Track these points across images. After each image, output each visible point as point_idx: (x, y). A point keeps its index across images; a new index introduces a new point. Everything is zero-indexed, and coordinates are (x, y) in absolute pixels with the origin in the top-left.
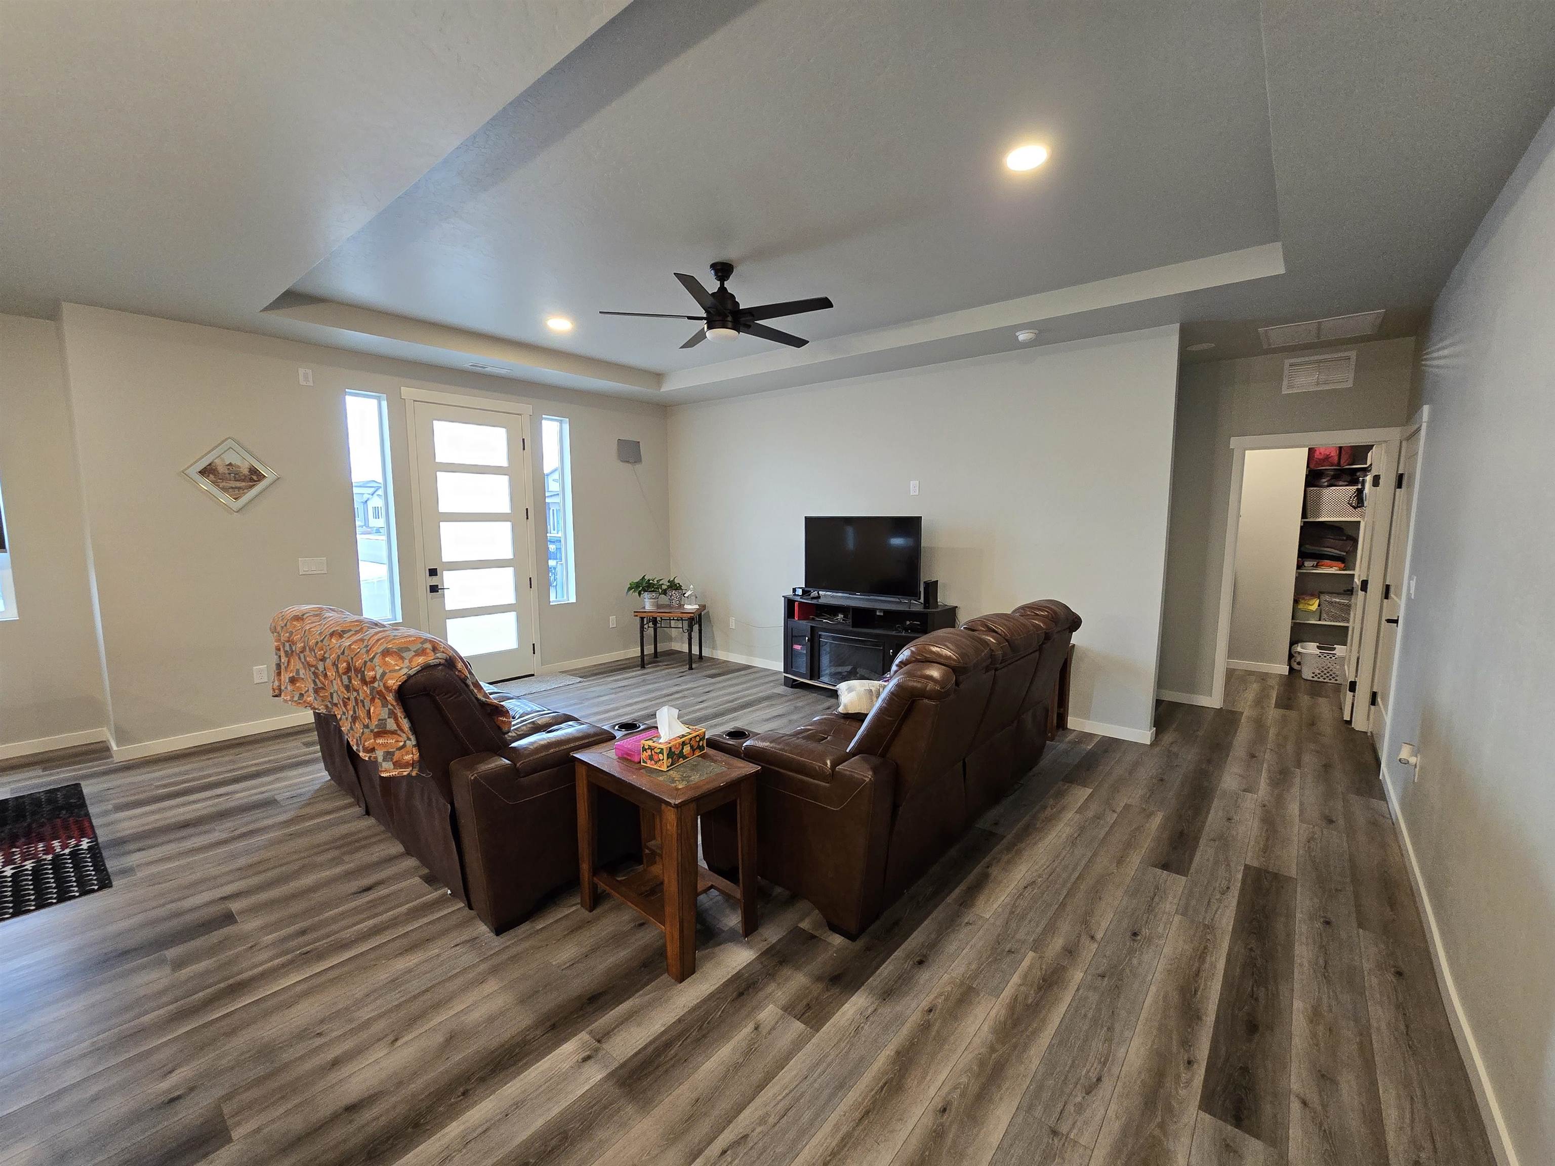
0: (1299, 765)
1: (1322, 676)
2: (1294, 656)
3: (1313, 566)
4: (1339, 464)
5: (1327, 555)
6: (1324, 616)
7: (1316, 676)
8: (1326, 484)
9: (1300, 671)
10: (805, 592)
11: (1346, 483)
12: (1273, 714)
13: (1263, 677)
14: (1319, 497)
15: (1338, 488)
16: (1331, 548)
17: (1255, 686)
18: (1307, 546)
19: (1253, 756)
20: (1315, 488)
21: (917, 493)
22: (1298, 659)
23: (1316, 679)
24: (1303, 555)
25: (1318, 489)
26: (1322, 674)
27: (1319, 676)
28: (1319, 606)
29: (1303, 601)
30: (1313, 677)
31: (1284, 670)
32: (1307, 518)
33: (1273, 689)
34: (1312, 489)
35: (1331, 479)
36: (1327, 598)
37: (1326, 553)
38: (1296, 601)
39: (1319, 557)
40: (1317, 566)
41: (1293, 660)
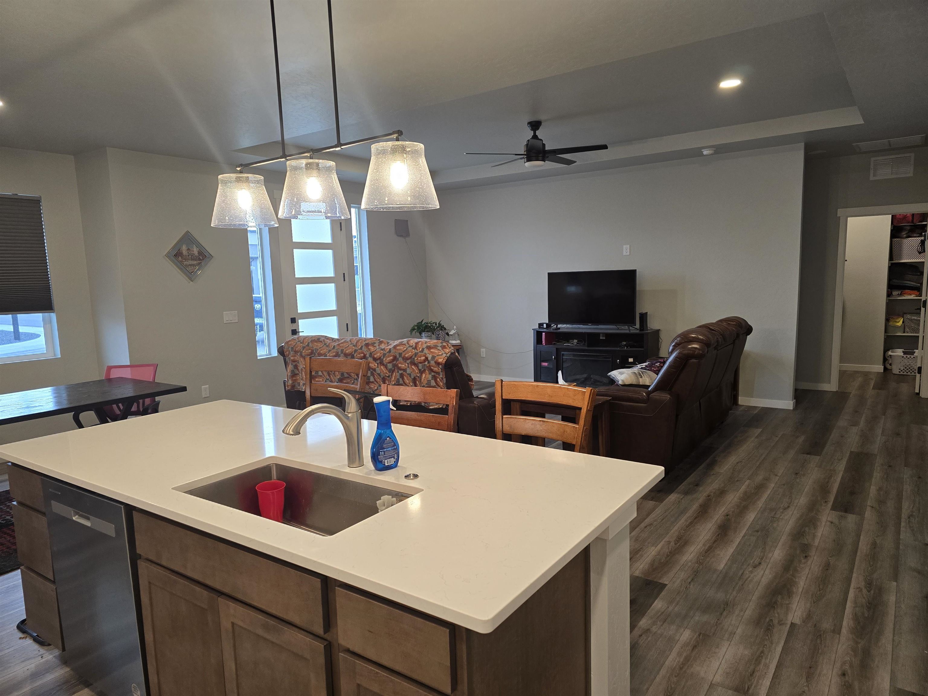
0: (884, 414)
1: (905, 371)
2: (887, 360)
3: (898, 295)
4: (912, 222)
5: (908, 286)
6: (907, 329)
7: (902, 371)
8: (905, 236)
9: (891, 370)
10: (548, 326)
11: (918, 235)
12: (870, 392)
13: (866, 375)
14: (900, 246)
15: (913, 238)
16: (909, 281)
17: (860, 379)
18: (894, 281)
19: (857, 412)
20: (898, 239)
21: (628, 254)
22: (890, 362)
23: (902, 373)
24: (891, 287)
25: (900, 239)
26: (906, 369)
27: (903, 371)
28: (903, 322)
29: (892, 320)
30: (900, 372)
31: (879, 368)
32: (893, 261)
33: (872, 379)
34: (895, 239)
35: (908, 232)
36: (909, 316)
37: (907, 285)
38: (887, 320)
39: (903, 288)
40: (901, 295)
41: (886, 362)
